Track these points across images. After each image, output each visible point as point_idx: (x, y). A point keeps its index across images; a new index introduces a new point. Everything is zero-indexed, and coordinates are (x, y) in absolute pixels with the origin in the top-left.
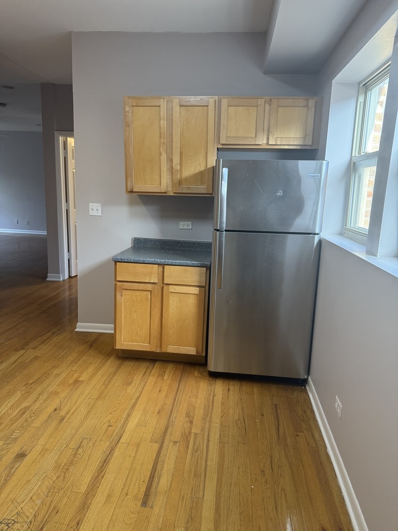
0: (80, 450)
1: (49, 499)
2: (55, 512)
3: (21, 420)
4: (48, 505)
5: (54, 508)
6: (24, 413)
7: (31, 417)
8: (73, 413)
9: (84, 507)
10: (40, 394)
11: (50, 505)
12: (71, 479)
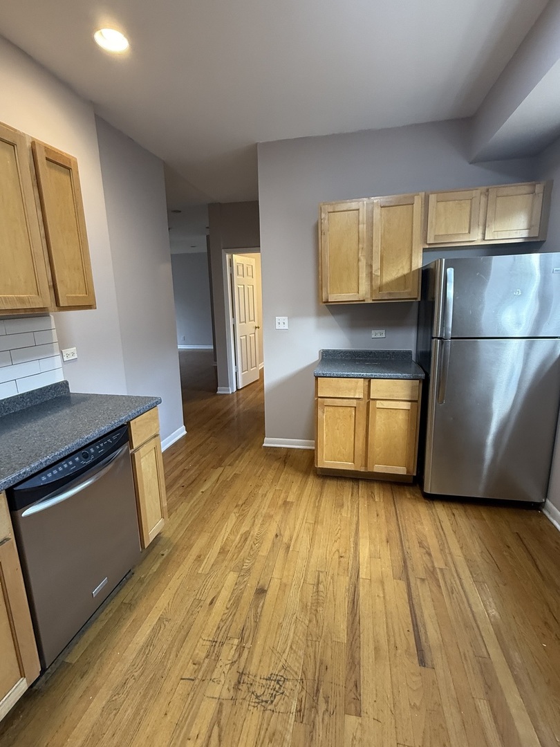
0: (321, 586)
1: (311, 650)
2: (324, 668)
3: (246, 547)
4: (312, 657)
5: (321, 663)
6: (246, 539)
7: (255, 544)
8: (296, 540)
9: (353, 662)
10: (254, 517)
11: (315, 658)
12: (326, 624)
